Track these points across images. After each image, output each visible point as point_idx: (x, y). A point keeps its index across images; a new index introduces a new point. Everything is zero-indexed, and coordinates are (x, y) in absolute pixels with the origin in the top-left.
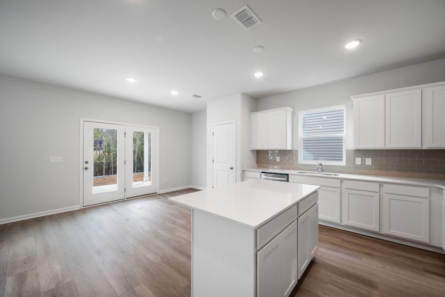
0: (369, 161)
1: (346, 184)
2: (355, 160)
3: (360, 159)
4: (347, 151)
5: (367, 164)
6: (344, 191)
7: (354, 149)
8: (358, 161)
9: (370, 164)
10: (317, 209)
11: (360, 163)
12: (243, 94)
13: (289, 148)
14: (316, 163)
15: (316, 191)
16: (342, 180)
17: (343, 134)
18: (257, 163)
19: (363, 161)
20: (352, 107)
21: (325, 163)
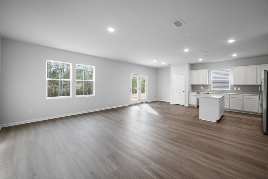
0: (239, 89)
1: (231, 96)
2: (234, 88)
3: (236, 88)
4: (231, 85)
5: (238, 89)
6: (230, 98)
7: (234, 84)
8: (235, 89)
9: (240, 90)
10: (224, 101)
11: (236, 89)
12: (189, 64)
13: (208, 84)
14: (219, 89)
15: (224, 96)
16: (230, 95)
17: (230, 79)
18: (192, 89)
19: (237, 89)
20: (233, 70)
21: (223, 89)
